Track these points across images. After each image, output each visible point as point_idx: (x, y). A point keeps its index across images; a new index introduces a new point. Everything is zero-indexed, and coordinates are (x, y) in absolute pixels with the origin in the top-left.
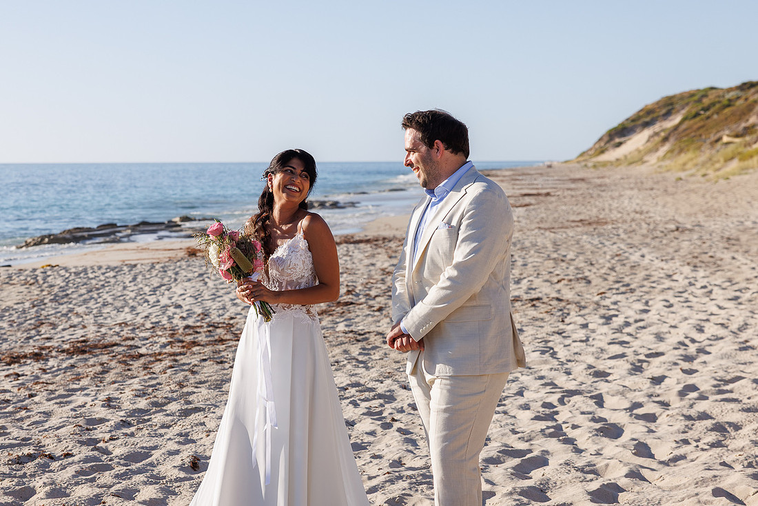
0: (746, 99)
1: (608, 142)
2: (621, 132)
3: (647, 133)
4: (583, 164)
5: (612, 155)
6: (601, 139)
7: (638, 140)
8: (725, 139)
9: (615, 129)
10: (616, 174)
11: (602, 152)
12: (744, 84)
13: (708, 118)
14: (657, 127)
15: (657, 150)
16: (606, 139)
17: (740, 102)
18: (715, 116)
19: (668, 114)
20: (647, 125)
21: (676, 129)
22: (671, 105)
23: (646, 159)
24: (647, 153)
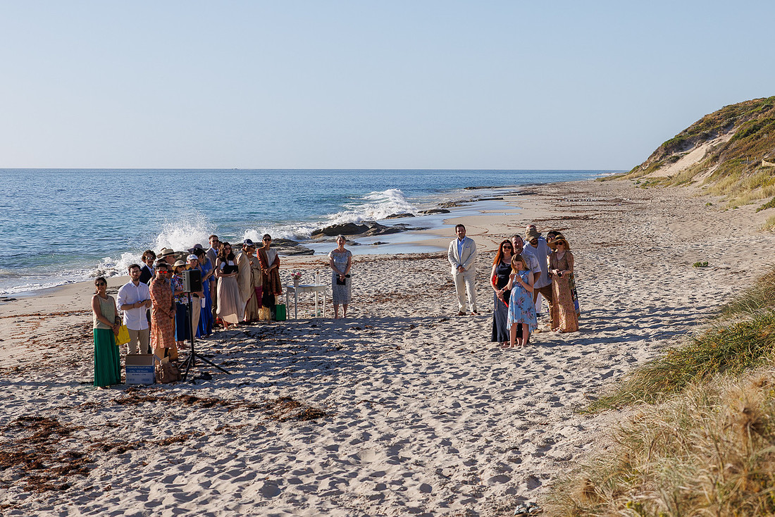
1: (664, 156)
2: (679, 145)
3: (705, 147)
4: (637, 180)
5: (666, 172)
6: (655, 153)
7: (696, 155)
8: (764, 164)
9: (671, 141)
11: (657, 168)
13: (759, 137)
14: (715, 142)
15: (707, 170)
16: (662, 153)
18: (765, 136)
19: (729, 126)
20: (706, 137)
21: (726, 148)
22: (734, 115)
23: (694, 179)
24: (696, 173)
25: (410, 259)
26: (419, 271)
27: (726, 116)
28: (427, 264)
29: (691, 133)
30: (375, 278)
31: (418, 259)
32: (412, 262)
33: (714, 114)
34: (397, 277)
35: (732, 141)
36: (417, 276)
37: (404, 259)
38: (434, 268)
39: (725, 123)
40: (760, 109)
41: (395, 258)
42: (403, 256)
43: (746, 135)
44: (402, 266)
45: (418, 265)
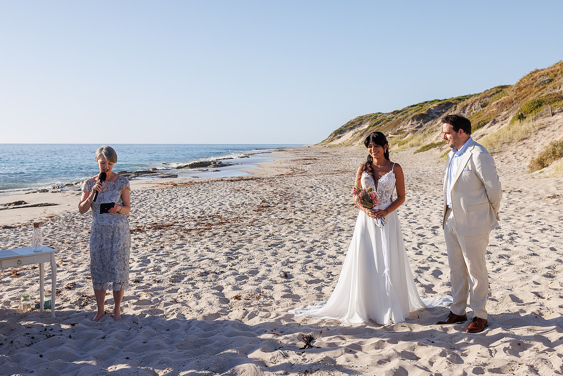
0: (396, 118)
1: (334, 136)
2: (340, 132)
3: (352, 132)
4: (324, 146)
5: (337, 142)
6: (331, 135)
7: (348, 136)
8: (390, 135)
9: (337, 130)
10: (341, 151)
11: (332, 141)
12: (395, 111)
13: (381, 126)
14: (356, 130)
15: (358, 140)
16: (333, 135)
17: (394, 119)
18: (383, 125)
19: (361, 124)
20: (351, 129)
21: (366, 131)
22: (362, 120)
23: (353, 144)
24: (353, 141)
25: (232, 181)
26: (238, 190)
27: (359, 120)
28: (243, 184)
29: (345, 127)
30: (204, 197)
31: (237, 180)
32: (233, 183)
33: (354, 120)
34: (221, 196)
35: (368, 128)
36: (236, 195)
37: (228, 181)
38: (248, 188)
39: (359, 123)
40: (372, 117)
41: (222, 180)
42: (227, 179)
43: (374, 126)
44: (225, 187)
45: (237, 185)
